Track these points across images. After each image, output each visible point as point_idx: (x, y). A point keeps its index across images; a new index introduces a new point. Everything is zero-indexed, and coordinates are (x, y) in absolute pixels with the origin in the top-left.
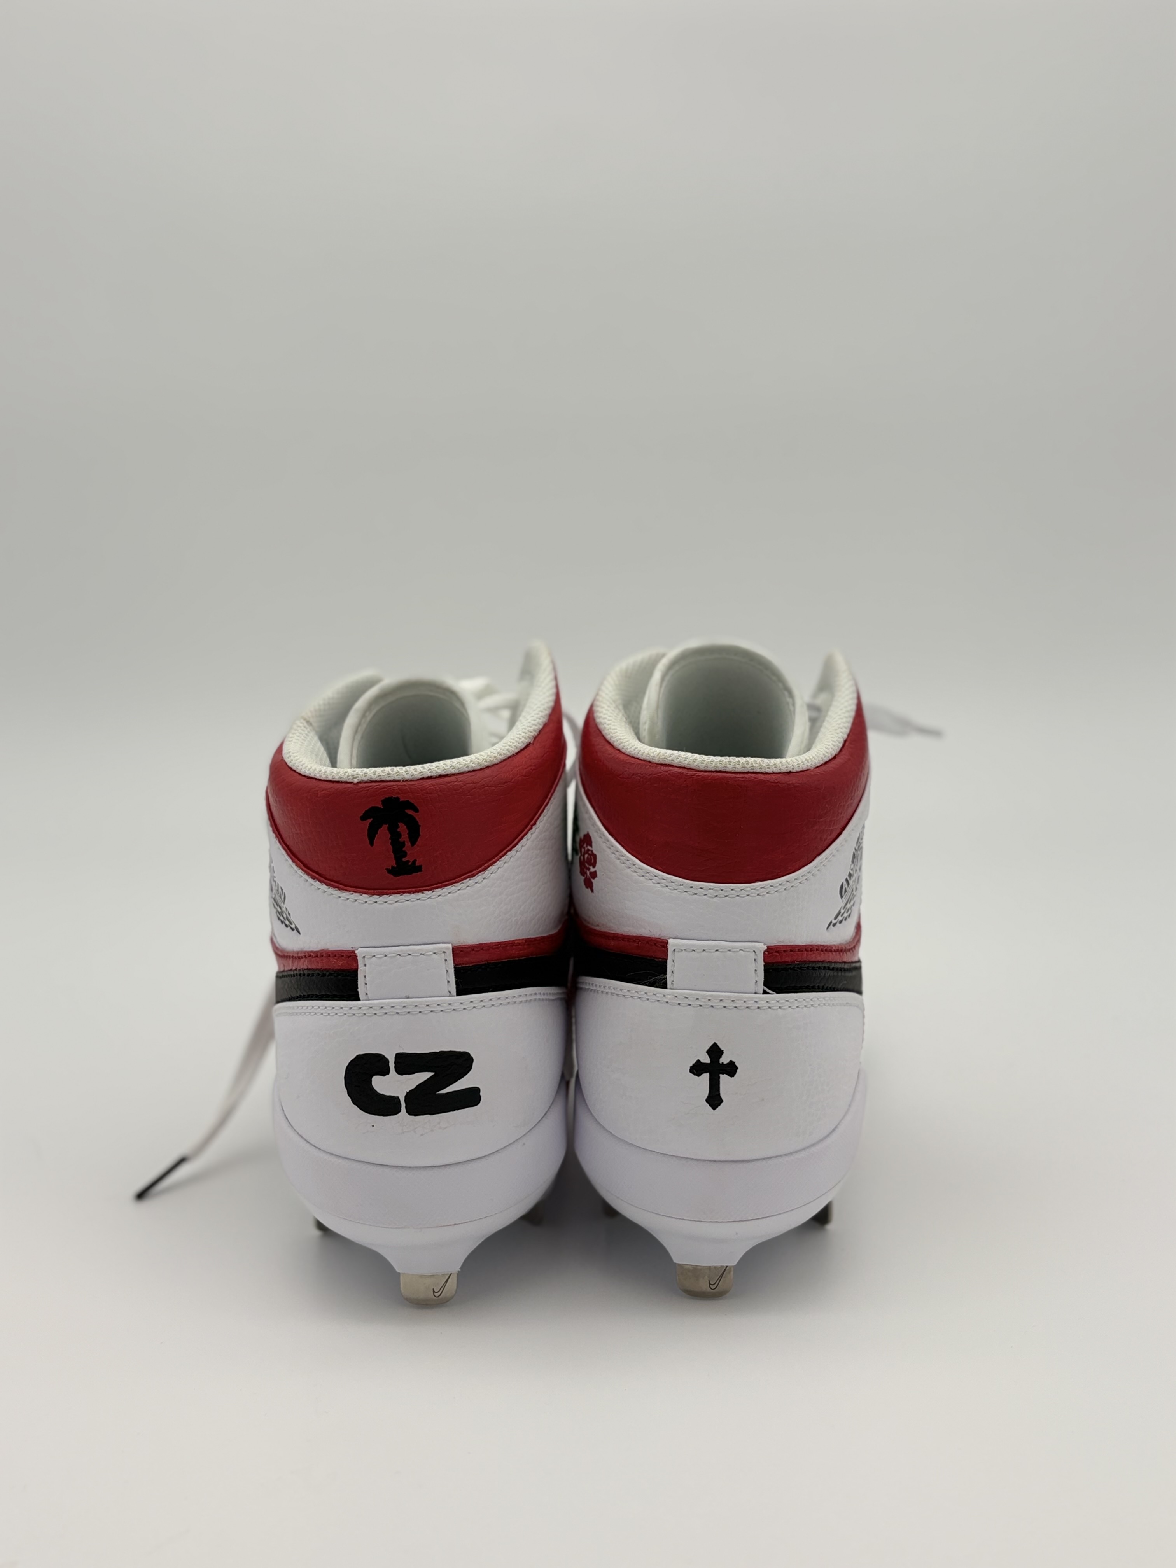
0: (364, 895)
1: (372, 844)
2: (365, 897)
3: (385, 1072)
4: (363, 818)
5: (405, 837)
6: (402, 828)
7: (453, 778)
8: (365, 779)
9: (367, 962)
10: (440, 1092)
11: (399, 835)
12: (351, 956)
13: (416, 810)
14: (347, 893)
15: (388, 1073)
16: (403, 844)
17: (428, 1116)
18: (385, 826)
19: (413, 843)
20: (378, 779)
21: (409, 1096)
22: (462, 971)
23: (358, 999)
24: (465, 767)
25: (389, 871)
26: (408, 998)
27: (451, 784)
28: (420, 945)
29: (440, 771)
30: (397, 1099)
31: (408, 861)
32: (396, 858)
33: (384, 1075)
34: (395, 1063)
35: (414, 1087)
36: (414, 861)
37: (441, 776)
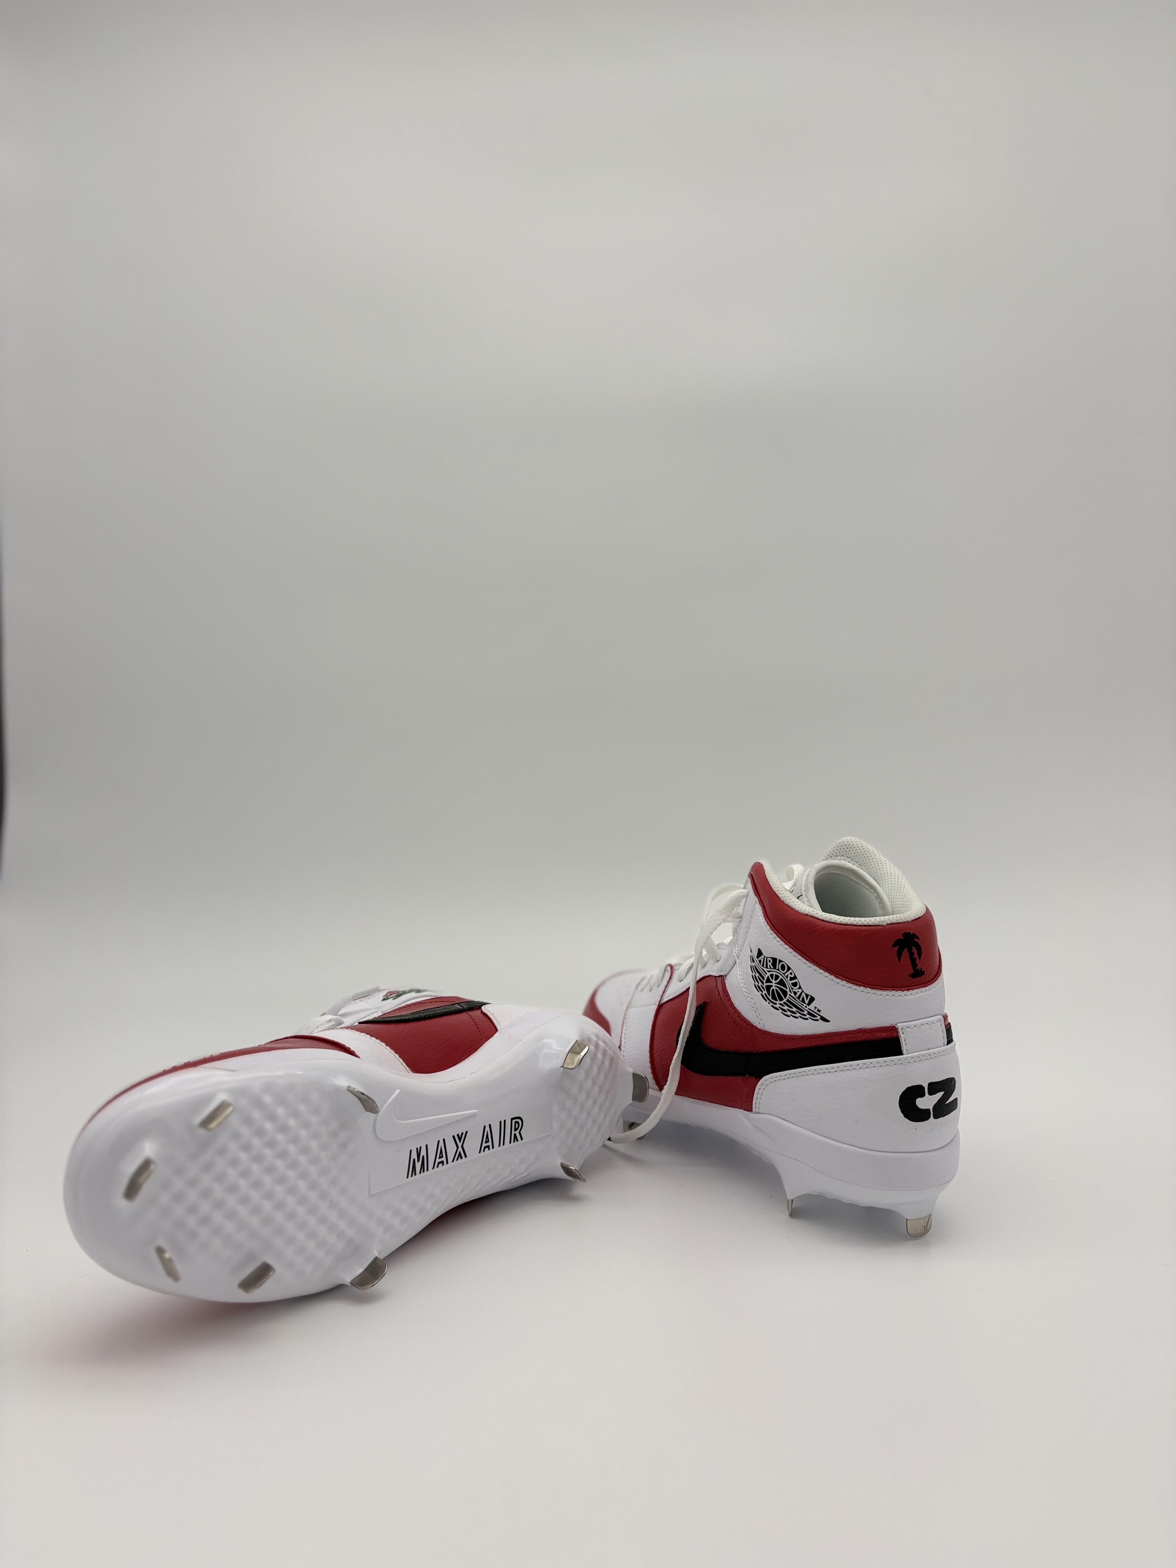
0: (899, 991)
1: (899, 960)
2: (900, 993)
3: (922, 1095)
4: (894, 946)
5: (916, 956)
6: (914, 950)
8: (889, 922)
9: (904, 1031)
10: (947, 1102)
11: (913, 954)
12: (893, 1029)
14: (888, 991)
15: (924, 1096)
16: (915, 959)
17: (942, 1118)
18: (906, 950)
20: (896, 922)
21: (935, 1107)
23: (902, 1054)
25: (910, 976)
26: (928, 1049)
28: (933, 1016)
30: (929, 1110)
31: (919, 969)
32: (913, 967)
33: (922, 1097)
34: (928, 1089)
35: (936, 1101)
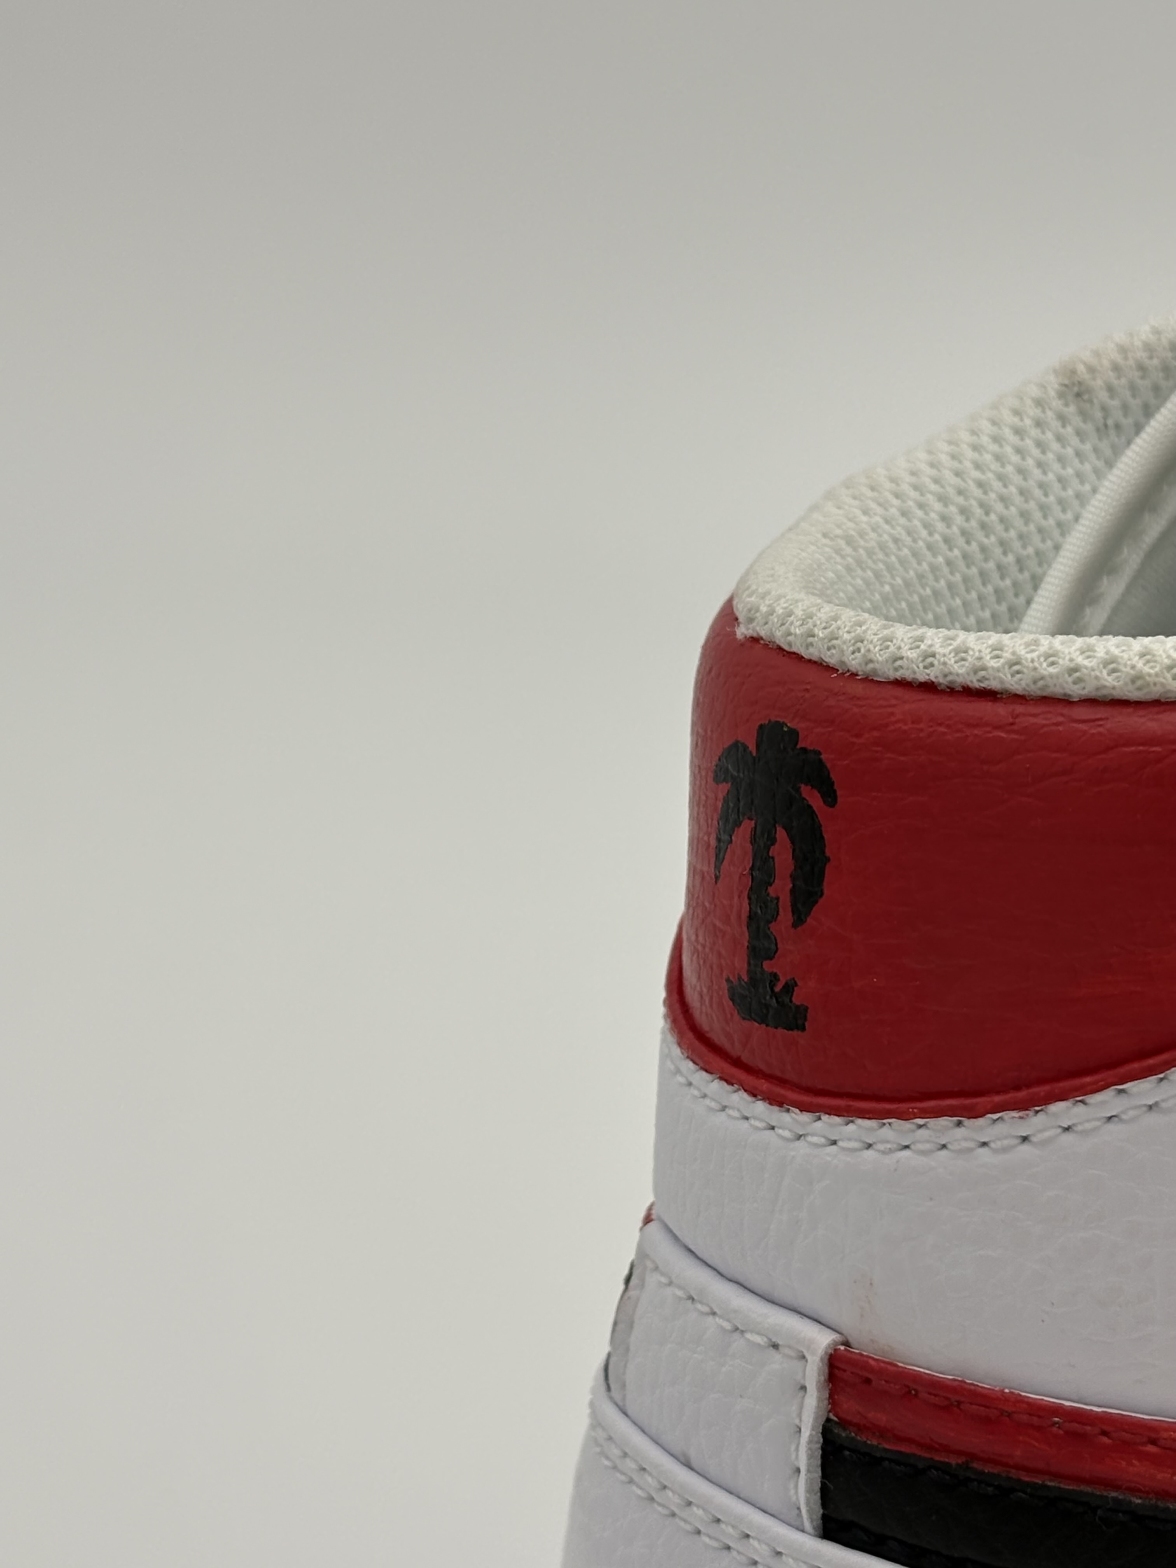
7: (1001, 710)
13: (830, 796)
19: (799, 920)
22: (847, 1453)
24: (1070, 680)
27: (976, 732)
29: (962, 671)
36: (789, 988)
37: (968, 692)
